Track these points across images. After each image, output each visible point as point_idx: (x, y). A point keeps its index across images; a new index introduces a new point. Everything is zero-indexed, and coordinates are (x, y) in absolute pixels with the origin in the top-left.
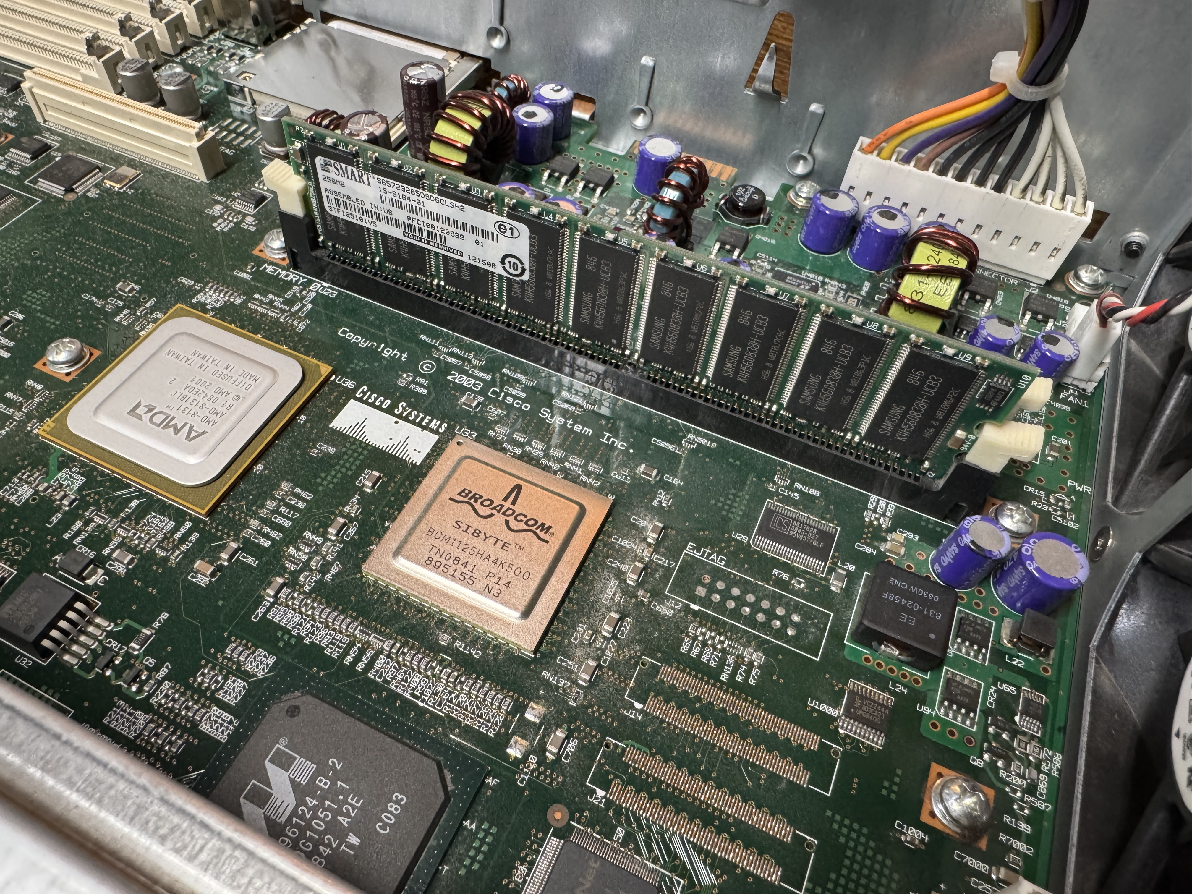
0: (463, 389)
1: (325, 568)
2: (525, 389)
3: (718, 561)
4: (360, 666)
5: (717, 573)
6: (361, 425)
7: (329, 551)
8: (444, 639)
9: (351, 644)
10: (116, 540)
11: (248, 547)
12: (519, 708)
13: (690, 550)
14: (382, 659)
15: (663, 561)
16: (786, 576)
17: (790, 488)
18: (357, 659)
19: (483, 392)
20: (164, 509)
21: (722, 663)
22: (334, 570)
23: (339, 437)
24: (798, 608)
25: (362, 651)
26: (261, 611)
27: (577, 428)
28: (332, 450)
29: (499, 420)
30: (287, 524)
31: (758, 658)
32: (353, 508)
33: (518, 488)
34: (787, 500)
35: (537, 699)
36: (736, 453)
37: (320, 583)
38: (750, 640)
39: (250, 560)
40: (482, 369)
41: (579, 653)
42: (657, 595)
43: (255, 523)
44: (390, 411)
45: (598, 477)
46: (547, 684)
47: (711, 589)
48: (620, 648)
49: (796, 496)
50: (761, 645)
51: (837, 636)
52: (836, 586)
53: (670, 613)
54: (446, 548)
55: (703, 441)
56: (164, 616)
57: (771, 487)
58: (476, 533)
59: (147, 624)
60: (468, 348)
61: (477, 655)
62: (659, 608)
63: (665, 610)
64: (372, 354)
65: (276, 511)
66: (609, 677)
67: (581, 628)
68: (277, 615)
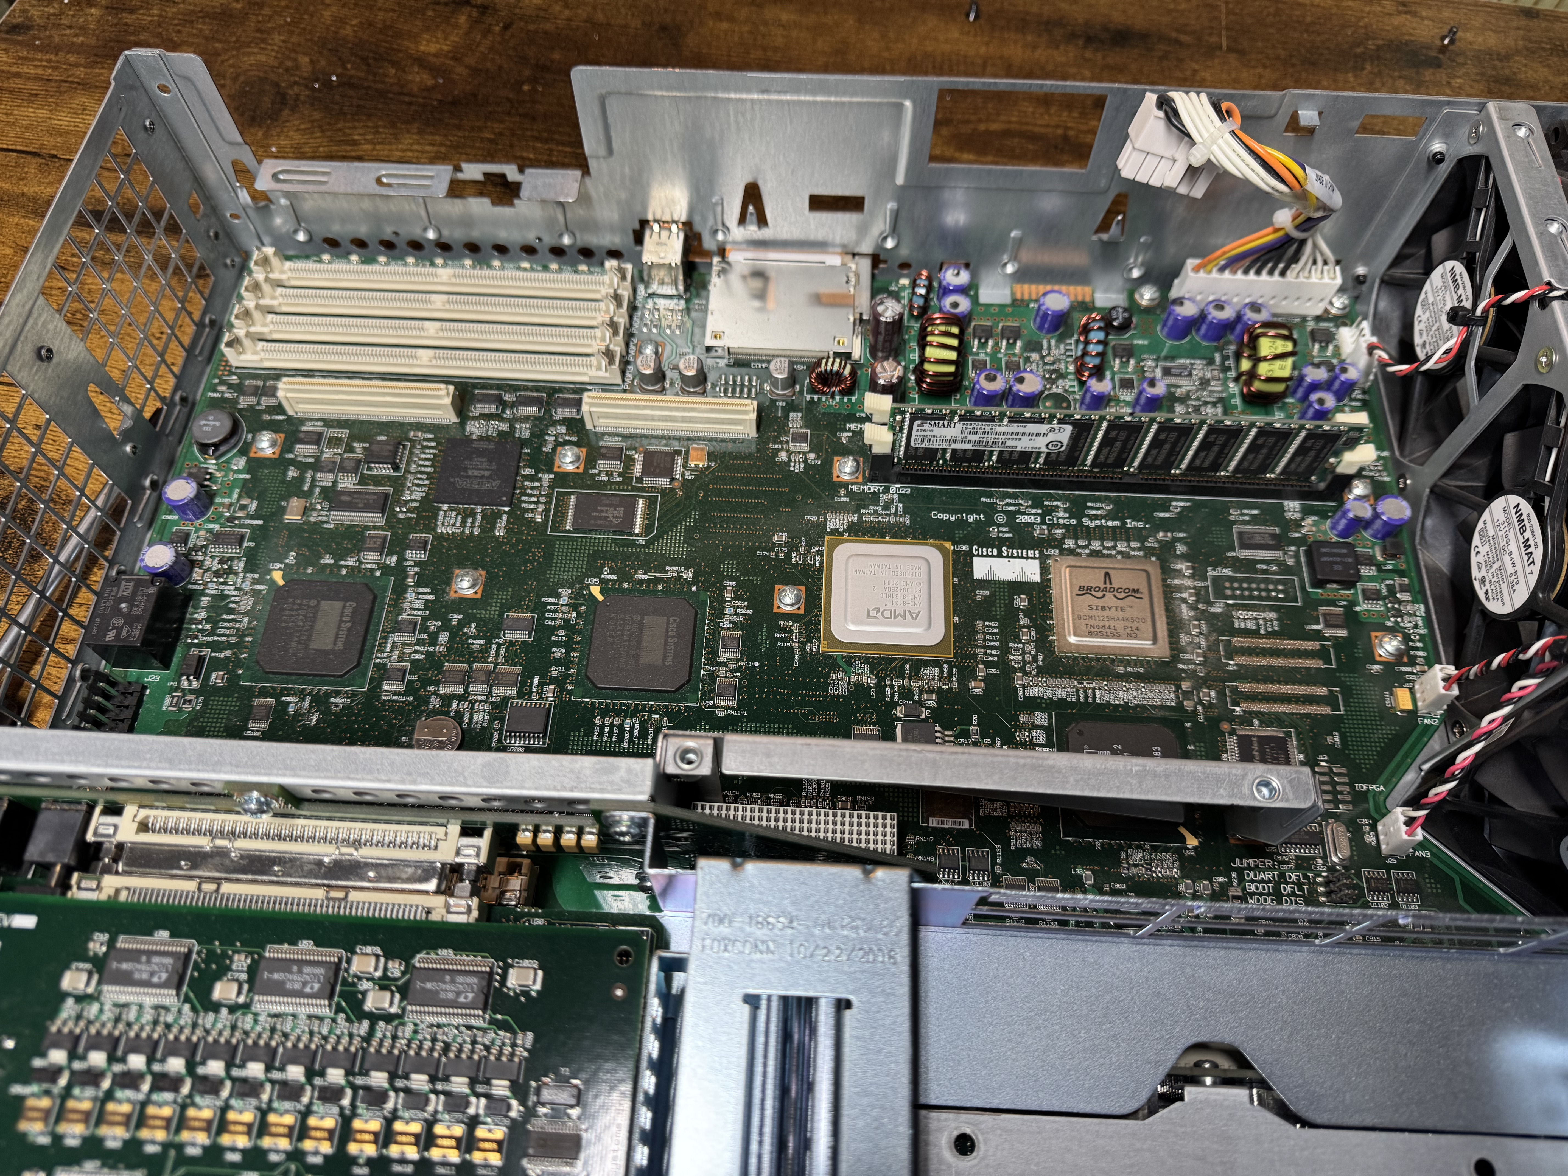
0: (1031, 525)
1: (1035, 659)
2: (1065, 510)
3: (1227, 572)
4: (1090, 700)
5: (1231, 579)
6: (991, 570)
7: (1030, 648)
8: (1120, 669)
9: (1078, 691)
10: (916, 691)
11: (988, 665)
12: (1179, 687)
13: (1211, 572)
14: (1098, 692)
15: (1200, 584)
16: (1264, 567)
17: (1243, 514)
18: (1086, 697)
19: (1043, 522)
20: (926, 663)
21: (1258, 625)
22: (1040, 658)
23: (984, 584)
24: (1279, 582)
25: (1085, 692)
26: (1020, 694)
27: (1110, 523)
28: (987, 593)
29: (1064, 537)
30: (997, 644)
31: (1273, 615)
32: (1024, 621)
33: (1107, 574)
34: (1244, 523)
35: (1184, 679)
36: (1203, 504)
37: (1038, 667)
38: (1264, 608)
39: (994, 671)
40: (1032, 507)
41: (1189, 649)
42: (1210, 604)
43: (980, 651)
44: (1000, 555)
45: (1139, 549)
46: (1183, 671)
47: (1233, 589)
48: (1207, 639)
49: (1247, 518)
50: (1272, 609)
51: (1303, 588)
52: (1291, 562)
53: (1219, 610)
54: (1092, 622)
55: (1182, 504)
56: (975, 717)
57: (1232, 518)
58: (1103, 608)
59: (971, 724)
60: (1015, 496)
61: (1142, 670)
62: (1213, 610)
63: (1217, 609)
64: (961, 523)
65: (985, 640)
66: (1210, 655)
67: (1182, 636)
68: (1030, 692)
